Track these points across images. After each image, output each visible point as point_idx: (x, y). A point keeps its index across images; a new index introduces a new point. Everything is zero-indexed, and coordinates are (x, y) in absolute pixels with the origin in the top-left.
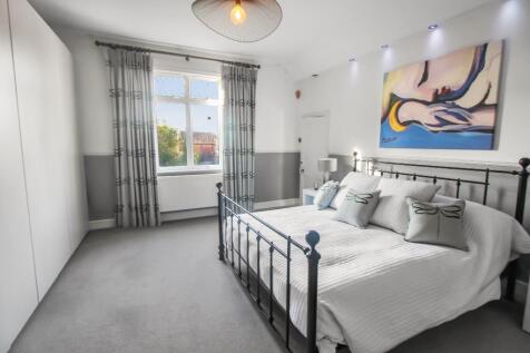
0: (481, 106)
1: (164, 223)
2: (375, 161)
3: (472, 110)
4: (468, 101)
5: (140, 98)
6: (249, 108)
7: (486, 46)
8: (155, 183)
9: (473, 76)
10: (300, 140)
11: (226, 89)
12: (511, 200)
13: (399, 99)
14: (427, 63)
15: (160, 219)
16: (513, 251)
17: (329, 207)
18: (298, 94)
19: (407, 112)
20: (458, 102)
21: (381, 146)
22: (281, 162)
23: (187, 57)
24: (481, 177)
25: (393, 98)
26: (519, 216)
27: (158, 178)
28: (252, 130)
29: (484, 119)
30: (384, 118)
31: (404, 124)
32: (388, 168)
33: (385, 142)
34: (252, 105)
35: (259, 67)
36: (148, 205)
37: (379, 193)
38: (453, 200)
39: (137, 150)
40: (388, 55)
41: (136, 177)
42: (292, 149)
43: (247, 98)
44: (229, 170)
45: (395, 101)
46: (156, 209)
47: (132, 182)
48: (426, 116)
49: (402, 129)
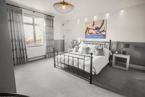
0: (103, 31)
1: (29, 62)
2: (84, 41)
3: (102, 31)
4: (101, 30)
5: (19, 22)
6: (52, 28)
7: (104, 20)
8: (26, 50)
9: (102, 25)
10: (64, 37)
11: (46, 22)
12: (108, 47)
13: (89, 28)
14: (94, 22)
15: (28, 60)
16: (110, 55)
17: (77, 52)
18: (63, 25)
19: (90, 31)
20: (100, 30)
21: (85, 38)
22: (59, 42)
23: (34, 12)
24: (104, 43)
25: (88, 28)
26: (110, 49)
27: (27, 48)
28: (53, 34)
29: (103, 33)
30: (86, 32)
31: (90, 33)
32: (87, 42)
33: (86, 37)
34: (53, 27)
35: (54, 17)
36: (24, 57)
37: (89, 47)
38: (101, 48)
39: (19, 40)
40: (86, 19)
41: (19, 48)
42: (62, 39)
43: (51, 25)
44: (47, 45)
45: (88, 29)
46: (27, 58)
47: (18, 50)
48: (94, 32)
49: (89, 34)
